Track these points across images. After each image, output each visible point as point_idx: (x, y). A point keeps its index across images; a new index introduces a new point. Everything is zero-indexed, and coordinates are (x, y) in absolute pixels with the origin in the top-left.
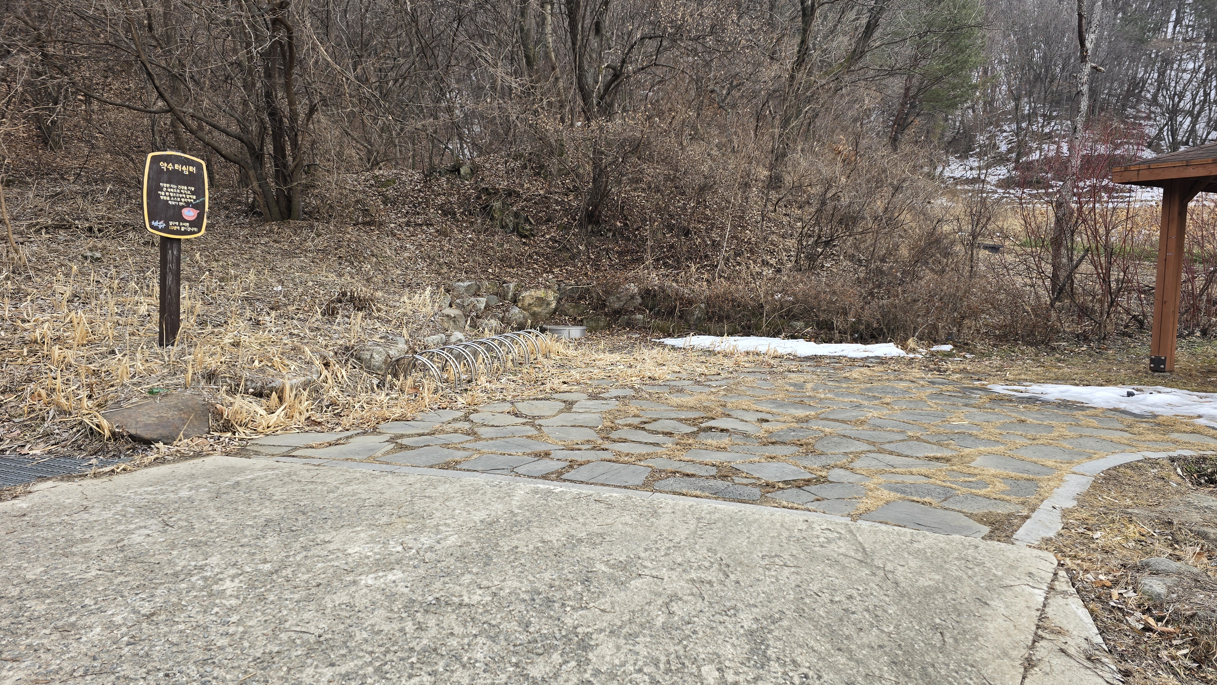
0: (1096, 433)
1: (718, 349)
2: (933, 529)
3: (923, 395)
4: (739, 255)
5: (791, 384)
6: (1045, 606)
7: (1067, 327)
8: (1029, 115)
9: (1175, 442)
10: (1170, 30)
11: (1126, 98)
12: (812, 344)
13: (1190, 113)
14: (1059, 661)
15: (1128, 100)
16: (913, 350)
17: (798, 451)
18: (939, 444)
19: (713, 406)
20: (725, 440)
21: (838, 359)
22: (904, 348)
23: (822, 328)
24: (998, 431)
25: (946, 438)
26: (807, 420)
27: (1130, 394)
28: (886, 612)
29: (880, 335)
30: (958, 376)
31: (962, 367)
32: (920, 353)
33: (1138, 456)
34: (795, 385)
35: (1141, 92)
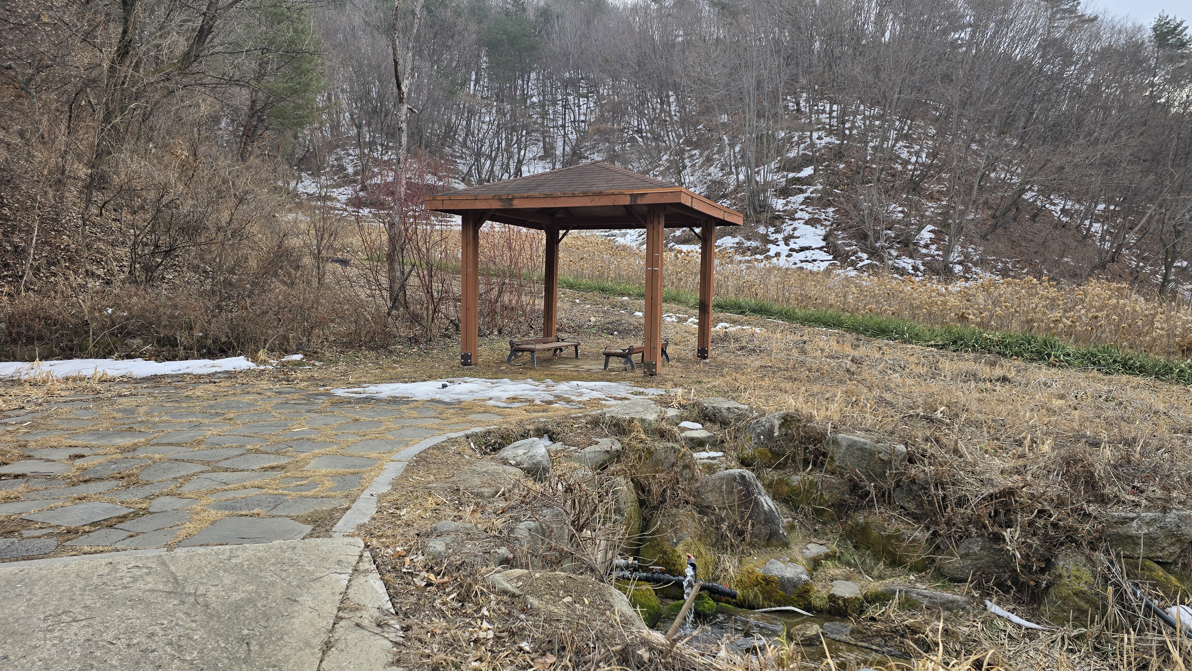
0: (415, 423)
1: (23, 378)
2: (255, 540)
3: (268, 407)
4: (54, 264)
5: (119, 411)
6: (347, 588)
7: (403, 332)
8: (370, 143)
9: (471, 422)
10: (472, 87)
11: (444, 138)
12: (152, 363)
13: (489, 157)
14: (354, 636)
15: (446, 141)
16: (264, 362)
17: (118, 486)
18: (277, 453)
19: (8, 449)
20: (20, 487)
21: (181, 377)
22: (255, 360)
23: (164, 345)
24: (334, 432)
25: (285, 446)
26: (134, 448)
27: (444, 386)
28: (190, 639)
29: (229, 349)
30: (306, 383)
31: (309, 374)
32: (271, 364)
33: (444, 438)
34: (125, 411)
35: (455, 135)
